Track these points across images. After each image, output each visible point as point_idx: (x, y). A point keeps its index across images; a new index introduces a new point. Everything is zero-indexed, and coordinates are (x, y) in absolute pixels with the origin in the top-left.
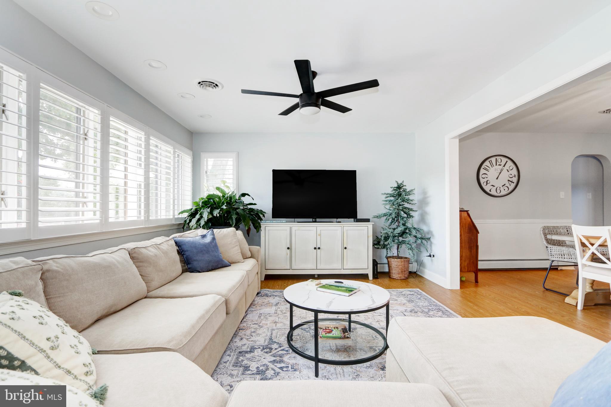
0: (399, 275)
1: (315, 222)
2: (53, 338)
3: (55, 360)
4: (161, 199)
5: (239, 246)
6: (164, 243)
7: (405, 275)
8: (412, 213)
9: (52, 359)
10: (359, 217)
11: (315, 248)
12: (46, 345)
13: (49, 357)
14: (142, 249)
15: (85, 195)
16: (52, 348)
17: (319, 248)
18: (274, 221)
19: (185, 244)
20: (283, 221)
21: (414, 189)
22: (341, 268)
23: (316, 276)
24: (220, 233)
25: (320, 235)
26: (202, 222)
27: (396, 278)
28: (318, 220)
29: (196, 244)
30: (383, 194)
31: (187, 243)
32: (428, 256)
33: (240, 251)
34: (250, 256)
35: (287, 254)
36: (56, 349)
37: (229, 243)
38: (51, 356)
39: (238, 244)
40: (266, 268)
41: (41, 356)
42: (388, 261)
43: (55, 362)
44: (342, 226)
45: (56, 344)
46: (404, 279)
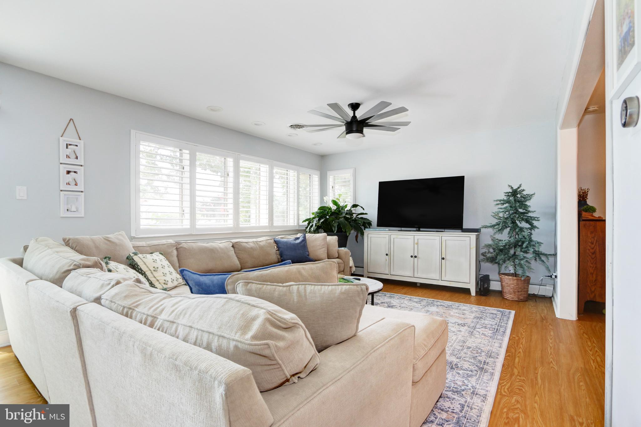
0: (511, 296)
1: (419, 231)
2: (156, 267)
3: (154, 275)
4: (289, 211)
5: (326, 248)
6: (264, 241)
7: (519, 296)
8: (535, 223)
9: (153, 274)
10: (465, 226)
11: (412, 257)
12: (152, 269)
13: (152, 273)
14: (244, 243)
15: (228, 210)
16: (154, 271)
17: (416, 257)
18: (377, 229)
19: (280, 243)
20: (386, 230)
21: (533, 193)
22: (438, 279)
23: (418, 285)
24: (313, 237)
25: (417, 244)
26: (312, 229)
27: (508, 299)
28: (421, 229)
29: (287, 243)
30: (495, 201)
31: (282, 242)
32: (549, 276)
33: (326, 252)
34: (337, 256)
35: (386, 260)
36: (156, 271)
37: (318, 244)
38: (153, 273)
39: (326, 246)
40: (368, 271)
41: (150, 272)
42: (501, 279)
43: (154, 276)
44: (441, 235)
45: (156, 270)
46: (517, 301)
